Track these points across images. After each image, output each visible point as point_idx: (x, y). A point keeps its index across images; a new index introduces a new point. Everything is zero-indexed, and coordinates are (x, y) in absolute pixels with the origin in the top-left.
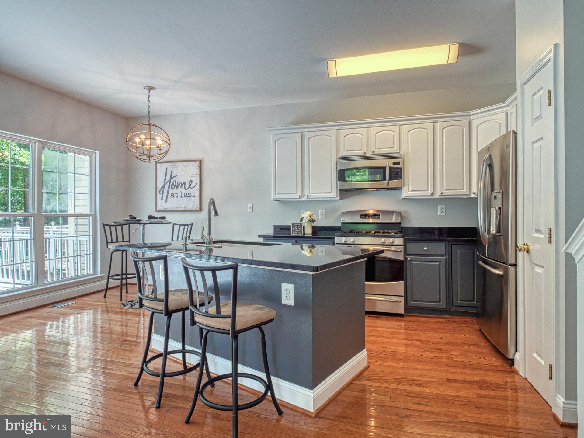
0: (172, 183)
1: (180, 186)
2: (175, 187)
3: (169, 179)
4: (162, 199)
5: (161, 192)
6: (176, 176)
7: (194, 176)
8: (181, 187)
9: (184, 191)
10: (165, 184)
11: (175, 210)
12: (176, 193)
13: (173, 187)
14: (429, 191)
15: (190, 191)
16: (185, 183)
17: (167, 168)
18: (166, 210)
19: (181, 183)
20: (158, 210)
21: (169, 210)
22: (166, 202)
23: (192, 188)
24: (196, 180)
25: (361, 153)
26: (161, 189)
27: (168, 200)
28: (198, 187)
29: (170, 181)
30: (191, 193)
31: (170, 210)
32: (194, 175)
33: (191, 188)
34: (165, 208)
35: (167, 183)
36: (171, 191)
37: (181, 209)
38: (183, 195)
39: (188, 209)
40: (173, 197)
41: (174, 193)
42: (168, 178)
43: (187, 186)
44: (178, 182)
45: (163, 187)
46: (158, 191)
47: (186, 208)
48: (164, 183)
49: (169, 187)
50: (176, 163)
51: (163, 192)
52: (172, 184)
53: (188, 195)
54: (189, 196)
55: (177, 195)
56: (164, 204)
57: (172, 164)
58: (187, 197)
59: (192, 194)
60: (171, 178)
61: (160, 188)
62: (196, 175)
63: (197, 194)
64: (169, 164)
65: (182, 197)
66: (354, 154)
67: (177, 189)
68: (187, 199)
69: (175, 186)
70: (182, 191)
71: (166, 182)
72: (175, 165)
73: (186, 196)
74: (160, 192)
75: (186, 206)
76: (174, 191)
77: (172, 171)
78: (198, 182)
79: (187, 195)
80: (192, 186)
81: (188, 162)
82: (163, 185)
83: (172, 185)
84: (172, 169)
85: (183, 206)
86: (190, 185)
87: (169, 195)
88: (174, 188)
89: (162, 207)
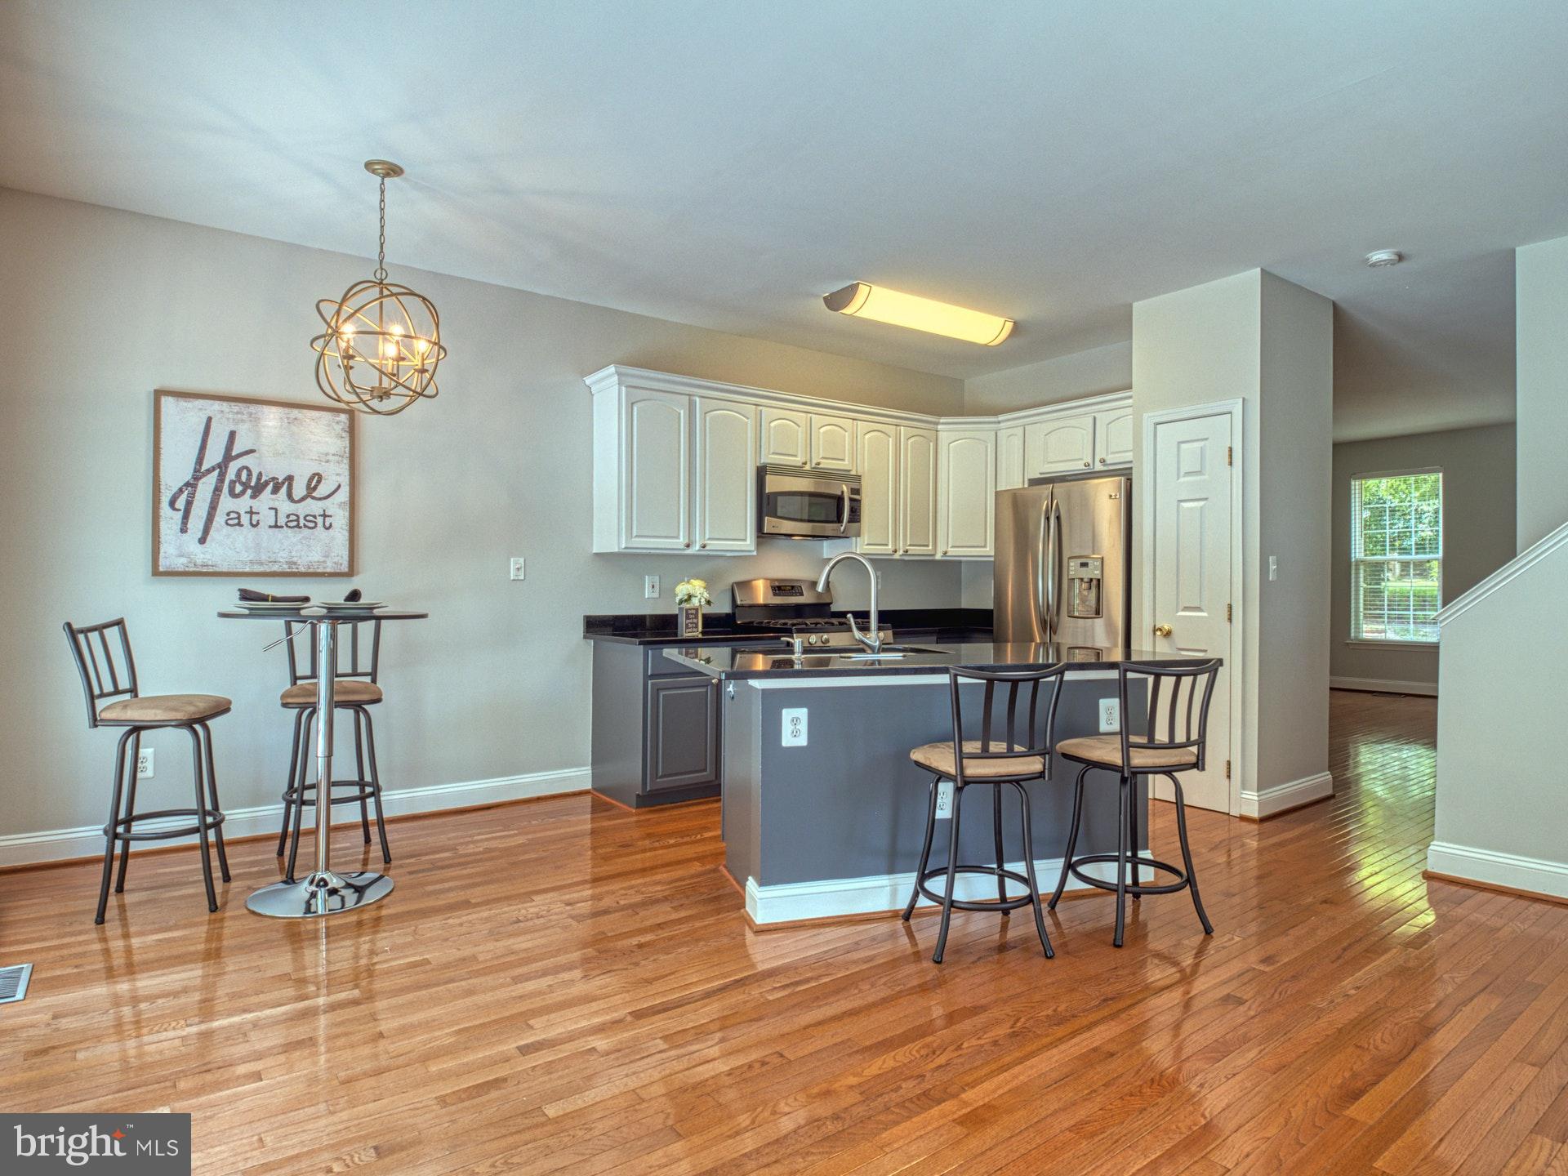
0: (231, 474)
1: (270, 487)
2: (249, 492)
3: (219, 459)
4: (184, 530)
5: (181, 503)
6: (252, 451)
7: (327, 461)
8: (276, 490)
9: (285, 507)
10: (198, 475)
11: (247, 570)
12: (251, 513)
13: (238, 488)
14: (890, 547)
15: (312, 507)
16: (290, 479)
17: (209, 419)
18: (205, 570)
19: (273, 479)
20: (161, 569)
21: (217, 570)
22: (202, 541)
23: (320, 499)
24: (336, 474)
25: (797, 461)
26: (181, 491)
27: (212, 532)
28: (343, 495)
29: (222, 467)
30: (315, 517)
31: (225, 570)
32: (330, 457)
33: (314, 498)
34: (199, 562)
35: (209, 471)
36: (226, 503)
37: (276, 568)
38: (282, 521)
39: (303, 570)
40: (239, 524)
41: (242, 513)
42: (214, 456)
43: (299, 490)
44: (260, 474)
45: (191, 485)
46: (165, 499)
47: (295, 563)
48: (196, 471)
49: (217, 490)
50: (253, 408)
51: (189, 504)
52: (233, 477)
53: (302, 522)
54: (305, 526)
55: (255, 518)
56: (194, 547)
57: (236, 407)
58: (298, 526)
59: (320, 520)
60: (228, 457)
61: (175, 490)
62: (336, 458)
63: (340, 518)
64: (217, 406)
65: (276, 526)
66: (782, 463)
67: (254, 497)
68: (300, 536)
69: (246, 486)
70: (276, 504)
71: (204, 468)
72: (250, 414)
73: (295, 523)
74: (172, 504)
75: (295, 559)
76: (244, 503)
77: (232, 435)
78: (345, 480)
79: (298, 520)
80: (322, 490)
81: (305, 411)
82: (188, 477)
83: (232, 483)
84: (237, 424)
85: (282, 556)
86: (311, 489)
87: (220, 518)
88: (243, 493)
89: (184, 560)
